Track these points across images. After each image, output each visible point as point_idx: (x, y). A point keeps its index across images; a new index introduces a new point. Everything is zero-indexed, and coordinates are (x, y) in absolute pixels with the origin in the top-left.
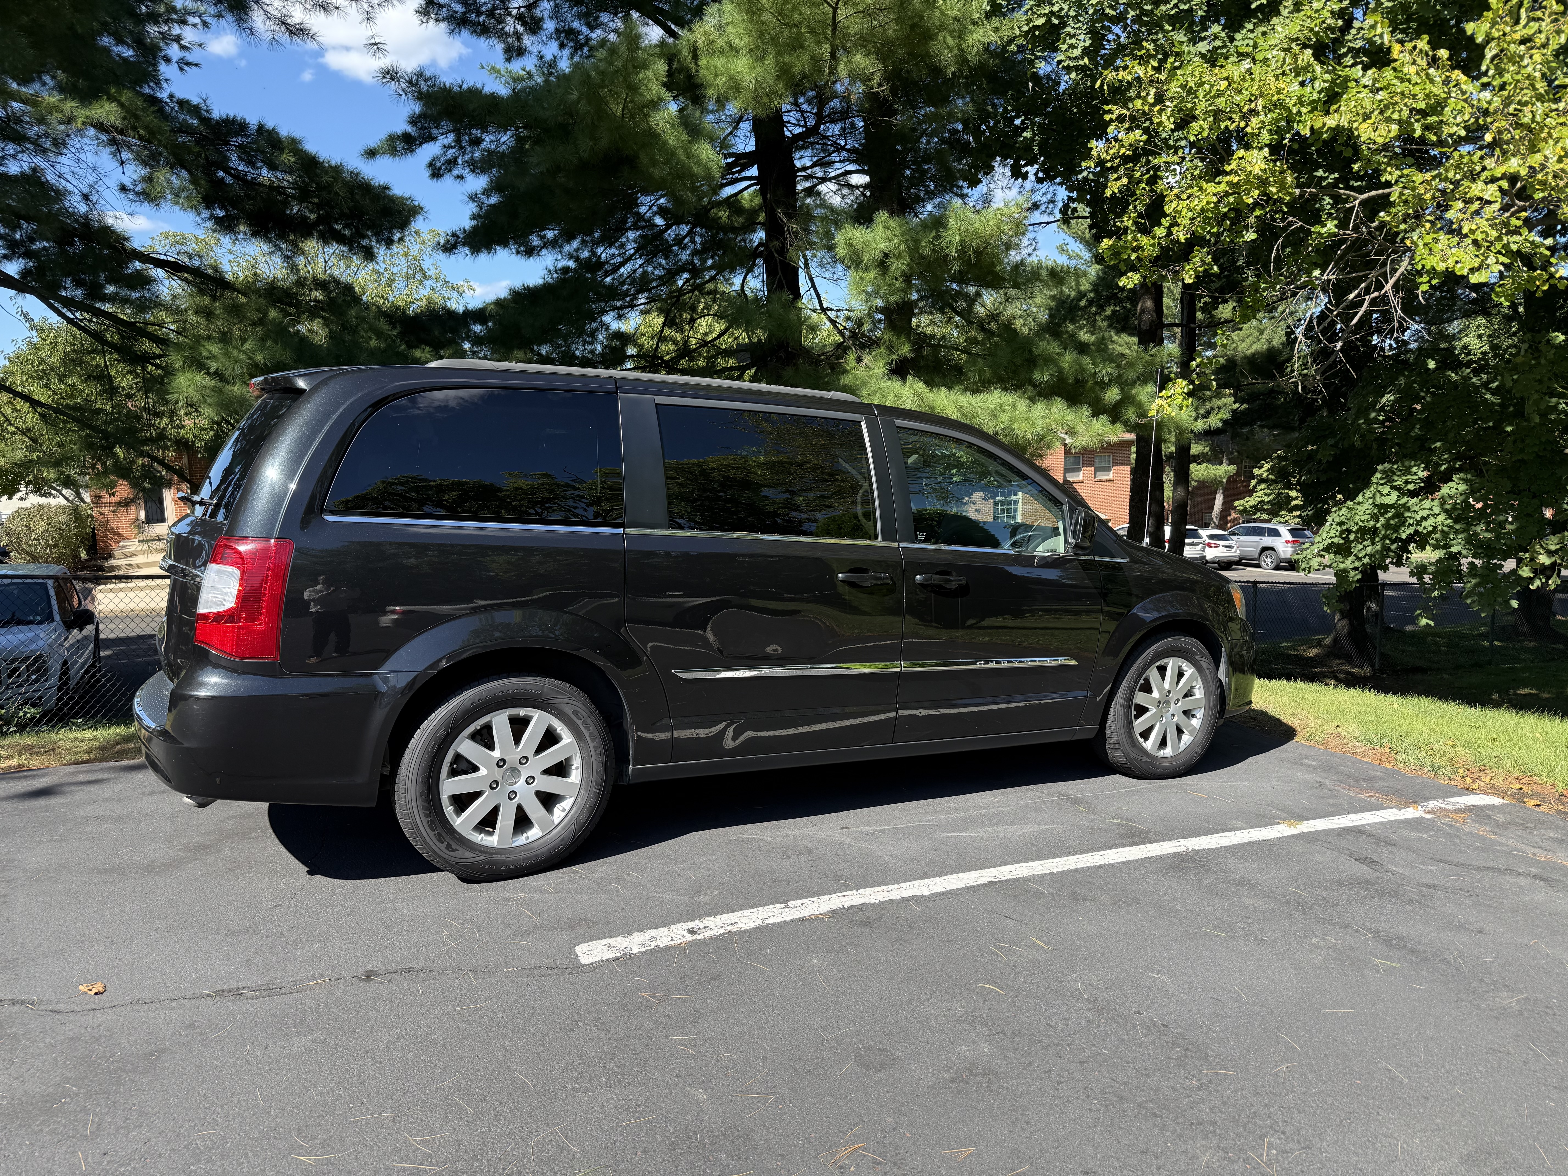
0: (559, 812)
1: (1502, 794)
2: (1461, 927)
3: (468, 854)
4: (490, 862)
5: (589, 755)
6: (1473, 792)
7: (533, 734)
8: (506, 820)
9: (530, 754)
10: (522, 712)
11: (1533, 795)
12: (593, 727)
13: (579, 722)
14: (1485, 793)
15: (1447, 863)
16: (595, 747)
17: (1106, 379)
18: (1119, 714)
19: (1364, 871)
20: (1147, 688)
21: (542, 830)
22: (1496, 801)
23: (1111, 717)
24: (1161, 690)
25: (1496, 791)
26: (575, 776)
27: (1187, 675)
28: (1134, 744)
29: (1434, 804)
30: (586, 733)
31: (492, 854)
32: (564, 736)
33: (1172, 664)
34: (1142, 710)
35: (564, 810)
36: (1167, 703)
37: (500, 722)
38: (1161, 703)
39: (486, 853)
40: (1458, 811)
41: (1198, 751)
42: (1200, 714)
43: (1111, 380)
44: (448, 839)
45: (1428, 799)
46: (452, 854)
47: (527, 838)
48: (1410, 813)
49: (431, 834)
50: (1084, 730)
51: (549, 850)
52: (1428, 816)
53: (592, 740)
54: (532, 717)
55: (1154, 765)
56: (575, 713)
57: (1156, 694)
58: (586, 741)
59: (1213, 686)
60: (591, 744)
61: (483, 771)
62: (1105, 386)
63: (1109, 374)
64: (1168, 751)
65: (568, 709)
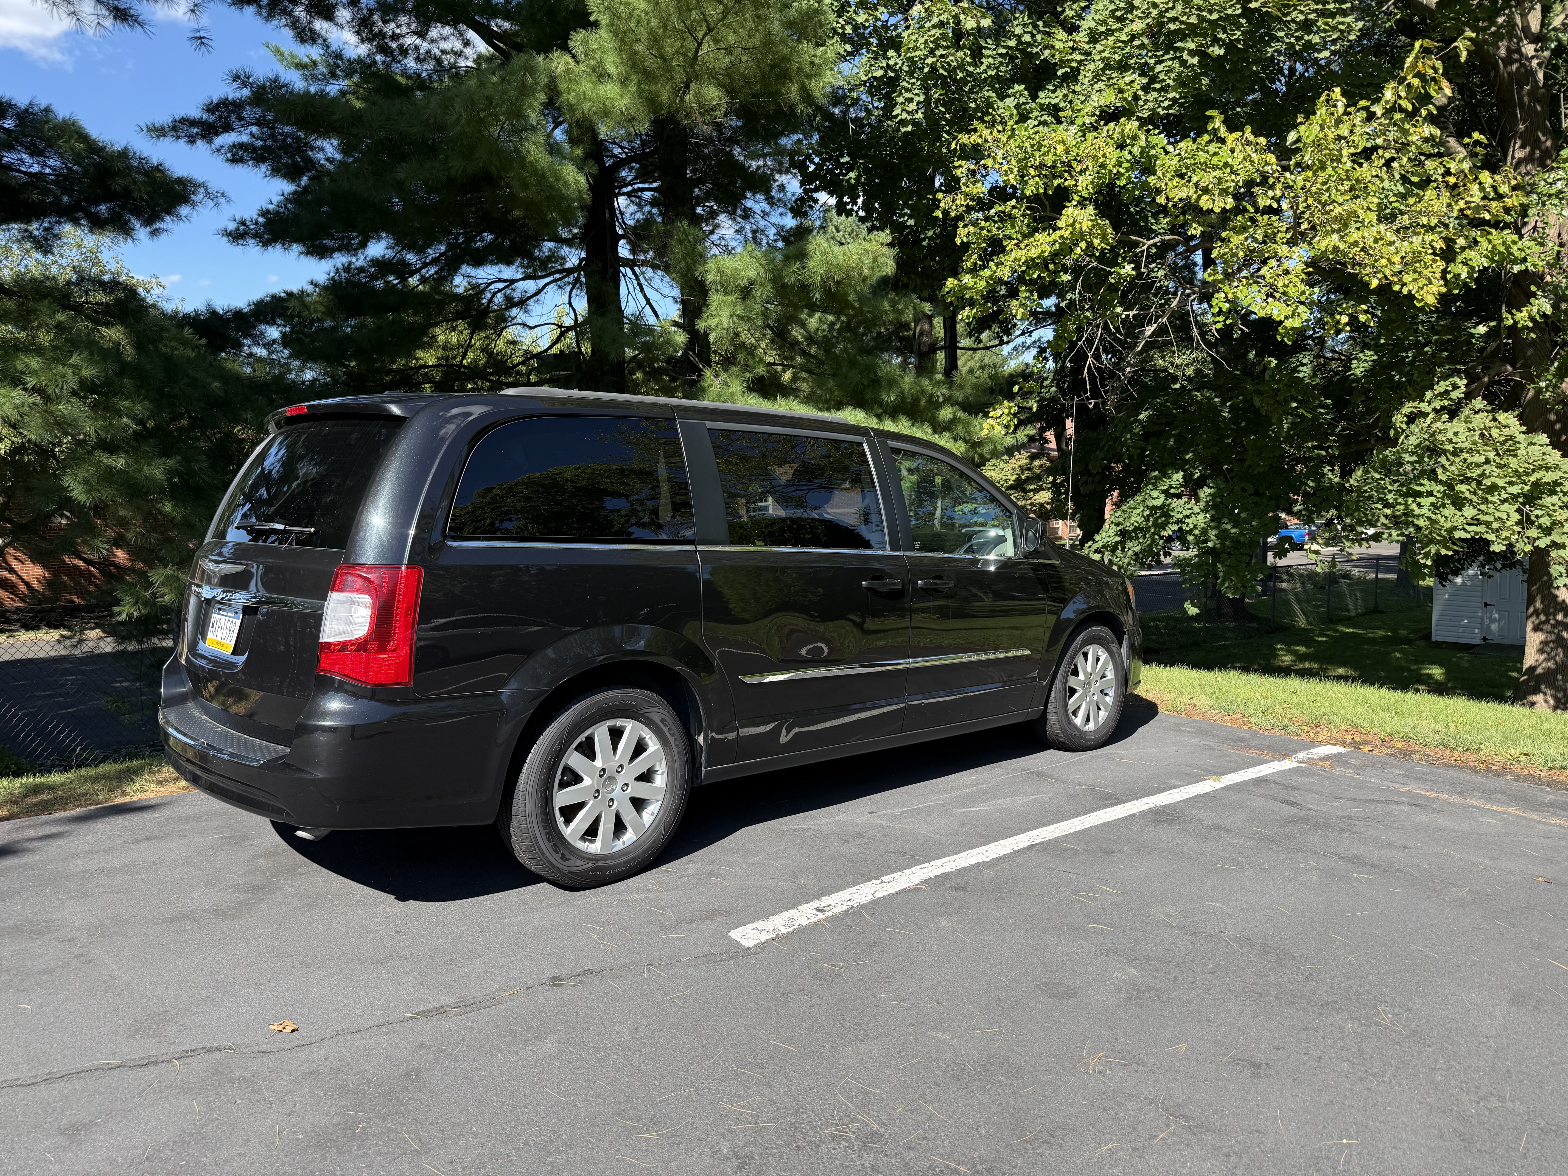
0: (649, 815)
1: (1343, 743)
2: (1390, 845)
3: (579, 862)
4: (596, 869)
5: (673, 760)
6: (1320, 744)
7: (626, 743)
8: (606, 827)
9: (625, 763)
10: (618, 723)
11: (1367, 743)
12: (677, 734)
13: (665, 729)
14: (1328, 743)
15: (1344, 799)
16: (679, 752)
17: (941, 399)
18: (1059, 695)
19: (1293, 810)
20: (1075, 673)
21: (636, 833)
22: (1339, 749)
23: (1052, 700)
24: (1085, 673)
25: (1336, 742)
26: (660, 780)
27: (1102, 659)
28: (1070, 722)
29: (1302, 755)
30: (671, 739)
31: (597, 860)
32: (650, 743)
33: (1091, 650)
34: (1073, 691)
35: (652, 814)
36: (1089, 683)
37: (600, 733)
38: (1087, 684)
39: (592, 860)
40: (1322, 759)
41: (1113, 724)
42: (1111, 692)
43: (944, 401)
44: (563, 850)
45: (1295, 752)
46: (566, 863)
47: (624, 843)
48: (1288, 764)
49: (549, 845)
50: (1032, 711)
51: (644, 852)
52: (1303, 765)
53: (677, 746)
54: (625, 727)
55: (1084, 739)
56: (663, 721)
57: (1081, 677)
58: (670, 748)
59: (1120, 669)
60: (675, 750)
61: (587, 781)
62: (939, 406)
63: (943, 395)
64: (1091, 726)
65: (656, 718)
